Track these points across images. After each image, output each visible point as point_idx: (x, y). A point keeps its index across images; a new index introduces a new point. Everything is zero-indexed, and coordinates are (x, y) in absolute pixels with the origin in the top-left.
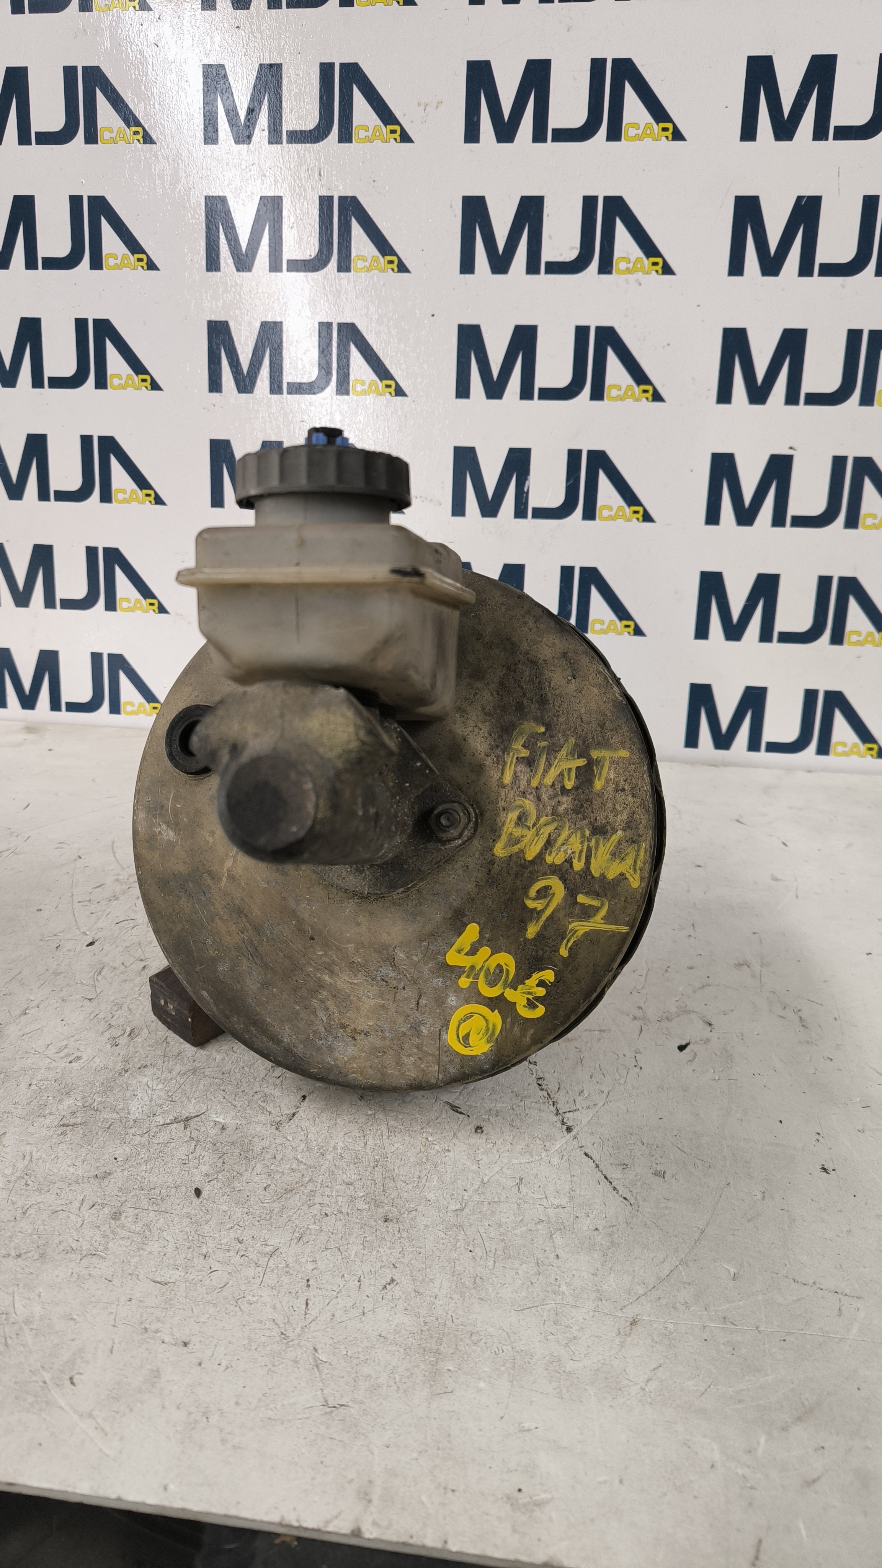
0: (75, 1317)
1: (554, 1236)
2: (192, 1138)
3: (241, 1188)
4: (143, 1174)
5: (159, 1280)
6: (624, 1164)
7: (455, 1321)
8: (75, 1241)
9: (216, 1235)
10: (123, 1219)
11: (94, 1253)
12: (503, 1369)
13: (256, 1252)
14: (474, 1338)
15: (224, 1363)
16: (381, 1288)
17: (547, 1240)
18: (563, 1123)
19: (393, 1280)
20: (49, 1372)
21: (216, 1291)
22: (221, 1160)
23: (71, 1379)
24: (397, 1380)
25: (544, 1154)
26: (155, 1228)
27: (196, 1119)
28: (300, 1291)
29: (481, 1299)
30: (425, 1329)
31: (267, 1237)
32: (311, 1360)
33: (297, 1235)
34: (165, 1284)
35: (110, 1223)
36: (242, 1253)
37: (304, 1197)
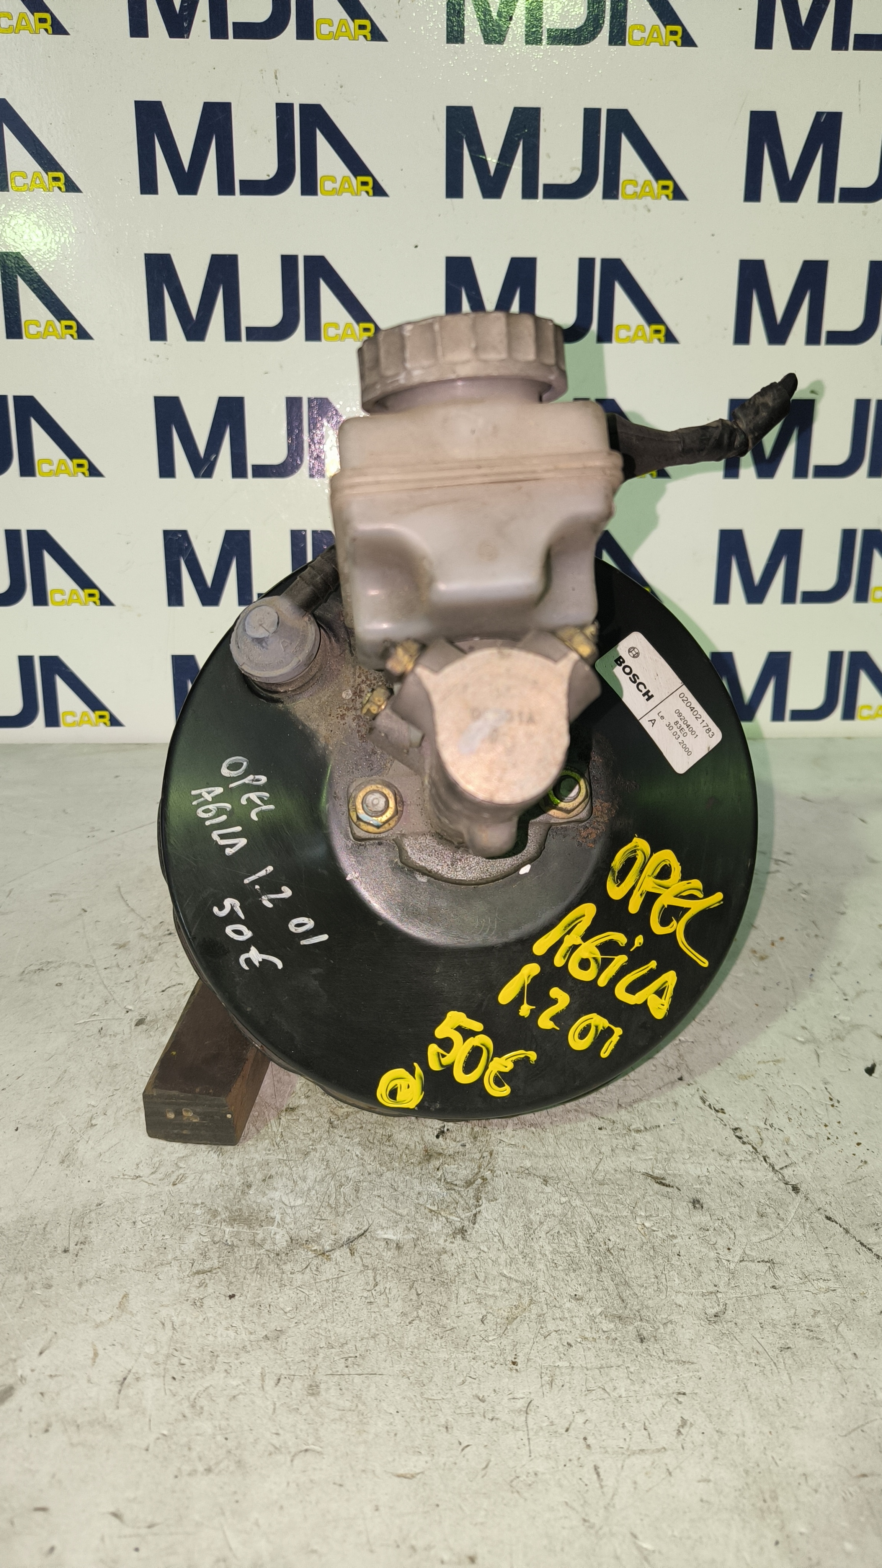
0: (315, 1547)
1: (840, 1329)
2: (366, 1267)
3: (452, 1324)
4: (324, 1325)
5: (401, 1472)
6: (874, 1225)
7: (779, 1462)
8: (275, 1436)
9: (449, 1396)
10: (323, 1393)
11: (306, 1447)
13: (506, 1410)
14: (810, 1482)
16: (675, 1433)
17: (835, 1335)
19: (684, 1422)
21: (480, 1476)
22: (413, 1291)
25: (781, 1225)
26: (369, 1399)
27: (361, 1240)
28: (581, 1456)
29: (796, 1428)
30: (750, 1480)
31: (511, 1387)
32: (635, 1552)
33: (546, 1378)
34: (413, 1477)
35: (309, 1402)
36: (490, 1416)
37: (533, 1324)
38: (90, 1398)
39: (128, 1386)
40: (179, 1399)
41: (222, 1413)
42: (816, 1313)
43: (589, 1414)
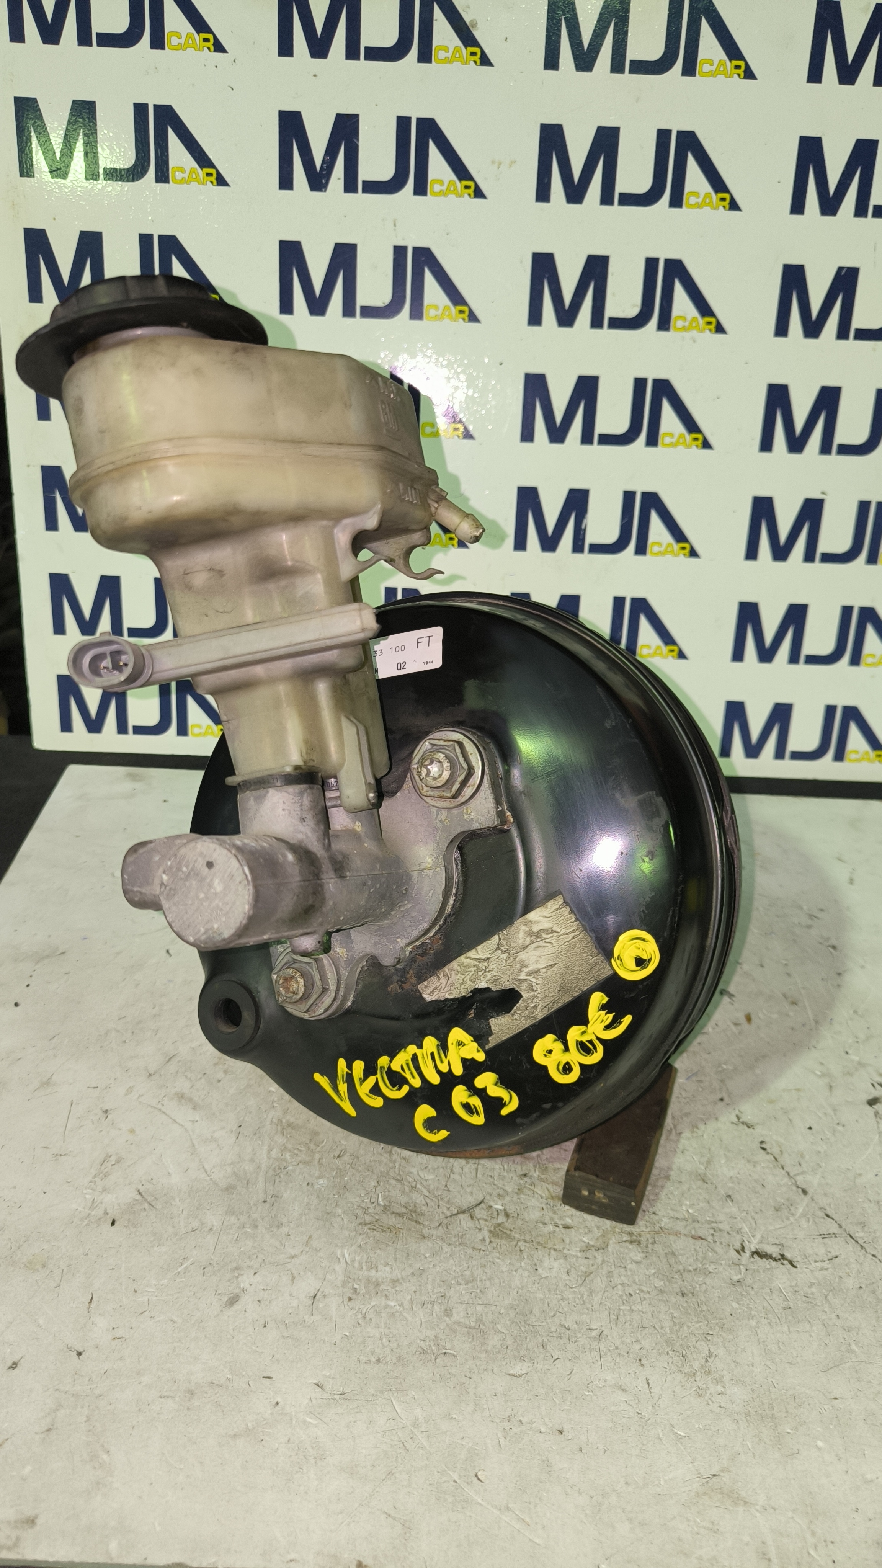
0: (454, 1416)
1: (828, 1297)
3: (547, 1275)
4: (454, 1268)
5: (511, 1372)
6: (861, 1223)
7: (776, 1385)
8: (422, 1342)
9: (544, 1324)
10: (455, 1315)
11: (444, 1351)
12: (831, 1427)
13: (585, 1337)
14: (797, 1401)
15: (601, 1446)
17: (824, 1301)
18: (798, 1187)
19: (710, 1354)
20: (455, 1472)
21: (566, 1379)
22: (517, 1248)
23: (476, 1476)
24: (750, 1447)
25: (792, 1219)
26: (488, 1322)
27: (477, 1208)
29: (791, 1364)
30: (755, 1396)
31: (588, 1321)
32: (673, 1436)
33: (613, 1317)
34: (519, 1376)
35: (445, 1321)
36: (574, 1339)
37: (605, 1278)
38: (292, 1307)
39: (319, 1300)
40: (355, 1312)
41: (385, 1323)
42: (812, 1285)
43: (643, 1342)
